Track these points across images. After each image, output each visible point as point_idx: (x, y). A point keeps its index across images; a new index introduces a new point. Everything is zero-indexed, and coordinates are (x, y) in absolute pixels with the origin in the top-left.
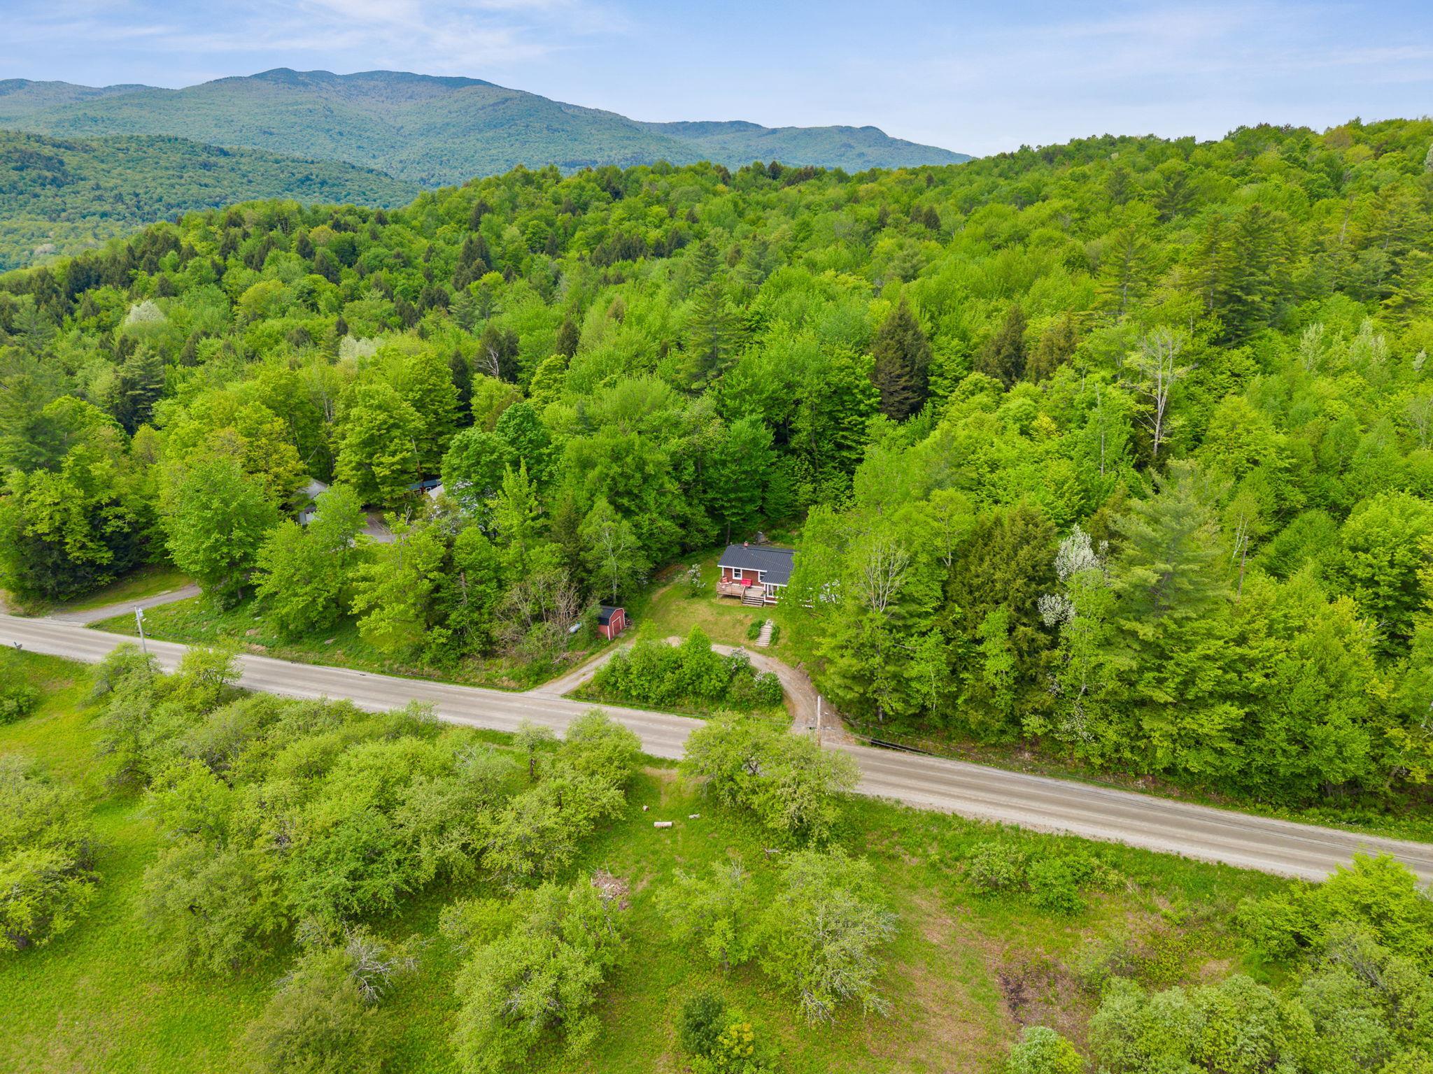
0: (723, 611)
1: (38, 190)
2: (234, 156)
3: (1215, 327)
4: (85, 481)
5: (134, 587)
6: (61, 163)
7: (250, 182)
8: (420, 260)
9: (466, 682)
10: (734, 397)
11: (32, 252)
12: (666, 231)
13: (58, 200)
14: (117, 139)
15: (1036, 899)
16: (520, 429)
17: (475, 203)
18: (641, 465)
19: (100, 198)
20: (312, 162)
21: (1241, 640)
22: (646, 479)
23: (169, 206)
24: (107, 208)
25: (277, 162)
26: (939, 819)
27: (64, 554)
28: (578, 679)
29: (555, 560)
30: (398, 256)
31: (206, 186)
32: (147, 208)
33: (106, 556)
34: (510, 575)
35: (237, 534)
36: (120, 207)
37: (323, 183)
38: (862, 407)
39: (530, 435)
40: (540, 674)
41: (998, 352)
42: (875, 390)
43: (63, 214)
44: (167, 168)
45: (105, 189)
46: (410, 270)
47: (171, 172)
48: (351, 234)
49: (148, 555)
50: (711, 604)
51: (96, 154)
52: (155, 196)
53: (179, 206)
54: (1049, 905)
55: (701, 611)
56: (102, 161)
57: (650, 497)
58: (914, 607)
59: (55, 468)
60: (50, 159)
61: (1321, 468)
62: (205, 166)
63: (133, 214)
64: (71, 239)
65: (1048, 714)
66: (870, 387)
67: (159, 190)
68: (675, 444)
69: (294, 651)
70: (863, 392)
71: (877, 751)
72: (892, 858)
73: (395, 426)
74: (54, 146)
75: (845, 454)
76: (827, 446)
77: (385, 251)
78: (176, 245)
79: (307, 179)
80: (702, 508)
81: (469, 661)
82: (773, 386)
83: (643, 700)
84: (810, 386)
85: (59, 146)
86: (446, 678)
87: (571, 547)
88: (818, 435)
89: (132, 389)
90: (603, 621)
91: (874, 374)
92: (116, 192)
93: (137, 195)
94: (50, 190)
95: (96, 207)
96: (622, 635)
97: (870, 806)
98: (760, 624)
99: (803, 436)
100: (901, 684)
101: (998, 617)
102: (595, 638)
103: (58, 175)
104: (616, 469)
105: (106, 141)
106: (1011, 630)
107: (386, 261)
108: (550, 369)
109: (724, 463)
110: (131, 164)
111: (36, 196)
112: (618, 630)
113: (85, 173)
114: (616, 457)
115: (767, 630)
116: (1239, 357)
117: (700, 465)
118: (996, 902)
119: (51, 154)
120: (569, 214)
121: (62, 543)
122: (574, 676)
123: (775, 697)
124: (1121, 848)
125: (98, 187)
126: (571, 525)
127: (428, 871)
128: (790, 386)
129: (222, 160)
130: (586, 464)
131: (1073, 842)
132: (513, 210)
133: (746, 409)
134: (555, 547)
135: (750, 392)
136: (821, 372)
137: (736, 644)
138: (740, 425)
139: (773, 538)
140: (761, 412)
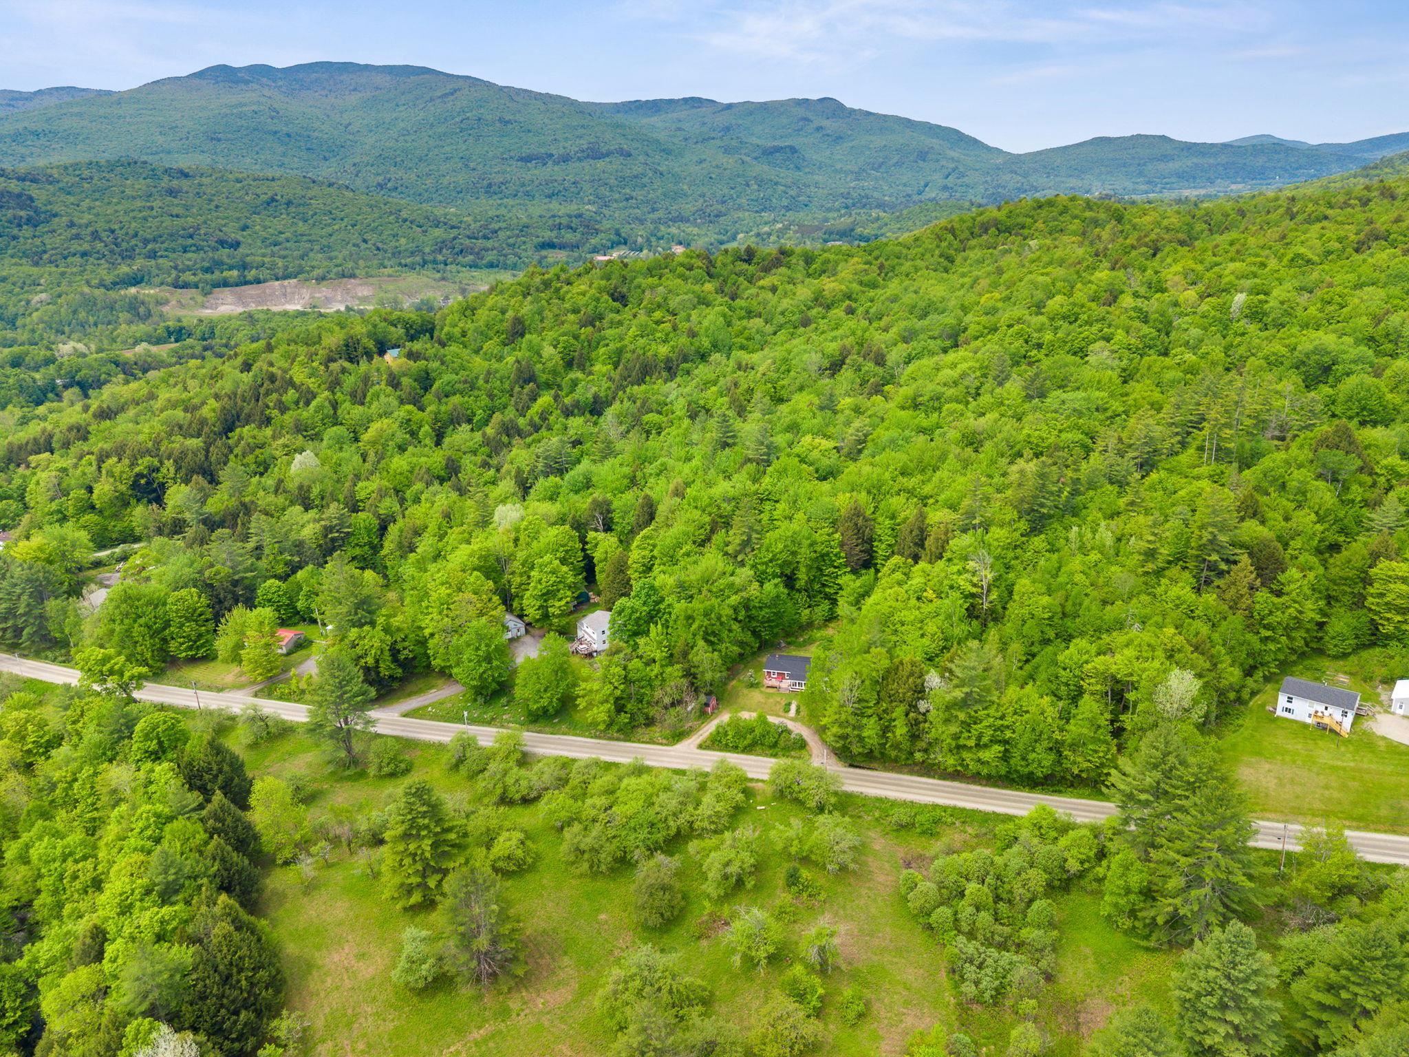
0: (768, 696)
1: (15, 231)
2: (194, 177)
3: (1023, 525)
4: (387, 630)
5: (411, 687)
6: (31, 199)
7: (217, 207)
8: (481, 382)
9: (639, 741)
10: (763, 563)
11: (28, 302)
12: (673, 347)
13: (38, 241)
14: (76, 166)
15: (918, 830)
16: (648, 595)
17: (510, 314)
18: (719, 618)
19: (77, 237)
20: (273, 179)
21: (1002, 718)
23: (146, 242)
24: (86, 247)
25: (238, 181)
26: (880, 800)
27: (378, 673)
28: (700, 736)
29: (679, 674)
30: (465, 382)
31: (177, 216)
32: (124, 245)
33: (399, 672)
34: (657, 683)
35: (495, 663)
36: (99, 245)
37: (289, 203)
38: (836, 564)
39: (654, 598)
40: (678, 736)
41: (911, 531)
42: (843, 554)
43: (45, 256)
44: (134, 198)
45: (80, 226)
46: (476, 393)
47: (139, 203)
48: (424, 362)
49: (416, 667)
50: (762, 692)
51: (61, 185)
52: (131, 232)
53: (155, 240)
54: (923, 833)
55: (756, 696)
56: (69, 193)
57: (725, 634)
58: (865, 704)
59: (373, 624)
60: (19, 196)
61: (1064, 615)
62: (172, 192)
63: (112, 252)
64: (64, 288)
65: (926, 751)
66: (840, 552)
67: (134, 225)
68: (734, 600)
69: (537, 727)
70: (836, 555)
71: (851, 770)
72: (860, 817)
74: (19, 179)
75: (827, 590)
76: (817, 587)
77: (454, 376)
78: (291, 383)
79: (273, 200)
80: (750, 633)
81: (639, 730)
82: (784, 556)
83: (735, 749)
84: (805, 554)
85: (24, 180)
86: (629, 741)
87: (686, 666)
88: (811, 581)
89: (331, 532)
90: (707, 705)
91: (842, 545)
92: (90, 229)
93: (113, 231)
94: (27, 231)
95: (75, 246)
96: (716, 711)
97: (849, 796)
98: (789, 704)
99: (802, 583)
100: (861, 739)
101: (899, 711)
102: (703, 714)
103: (32, 213)
104: (706, 622)
105: (66, 168)
106: (907, 715)
107: (457, 386)
108: (645, 538)
109: (761, 608)
110: (97, 195)
111: (14, 238)
112: (713, 709)
113: (56, 208)
114: (706, 614)
115: (793, 708)
116: (1038, 542)
117: (747, 608)
118: (903, 833)
119: (17, 190)
120: (590, 329)
121: (377, 667)
122: (698, 735)
123: (802, 745)
124: (955, 808)
125: (72, 225)
126: (686, 654)
127: (673, 831)
128: (794, 553)
129: (185, 184)
130: (690, 618)
131: (935, 806)
132: (542, 321)
133: (770, 570)
134: (678, 666)
135: (771, 561)
136: (811, 545)
137: (779, 716)
138: (768, 586)
139: (789, 644)
140: (778, 571)
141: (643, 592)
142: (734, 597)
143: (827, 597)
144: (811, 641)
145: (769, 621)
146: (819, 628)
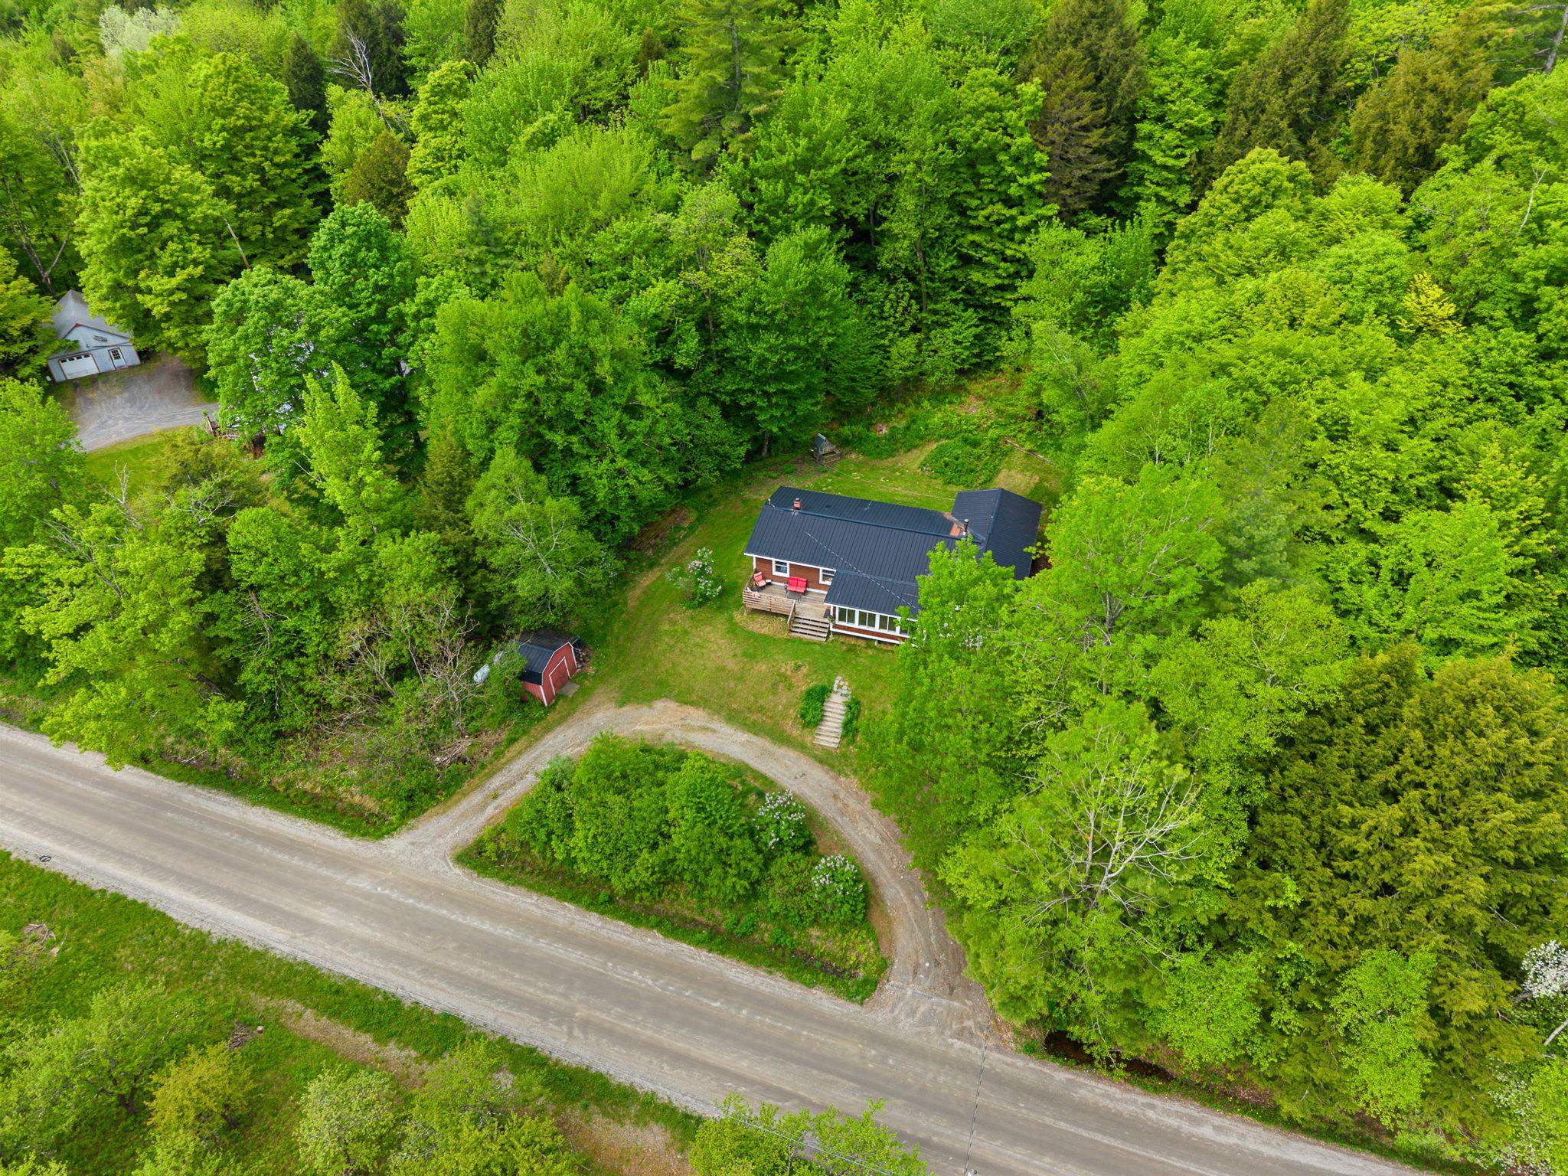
0: (756, 650)
10: (776, 174)
18: (585, 362)
22: (597, 388)
28: (482, 807)
29: (427, 571)
38: (1013, 190)
39: (376, 275)
41: (1285, 80)
42: (1041, 157)
50: (733, 629)
55: (714, 642)
57: (608, 428)
66: (1032, 149)
70: (1016, 160)
73: (168, 214)
75: (976, 276)
76: (945, 264)
80: (715, 412)
82: (843, 153)
84: (917, 150)
87: (453, 539)
88: (928, 246)
90: (530, 676)
91: (1040, 123)
96: (572, 689)
98: (820, 695)
99: (903, 248)
102: (517, 708)
104: (534, 379)
108: (442, 92)
109: (754, 329)
112: (562, 680)
115: (836, 708)
117: (708, 325)
122: (476, 798)
123: (853, 916)
126: (455, 494)
128: (880, 146)
133: (797, 198)
134: (421, 540)
135: (804, 166)
136: (940, 118)
137: (782, 738)
138: (785, 251)
139: (845, 443)
140: (824, 201)
141: (340, 250)
142: (659, 286)
143: (972, 298)
144: (906, 439)
145: (780, 375)
146: (940, 396)
